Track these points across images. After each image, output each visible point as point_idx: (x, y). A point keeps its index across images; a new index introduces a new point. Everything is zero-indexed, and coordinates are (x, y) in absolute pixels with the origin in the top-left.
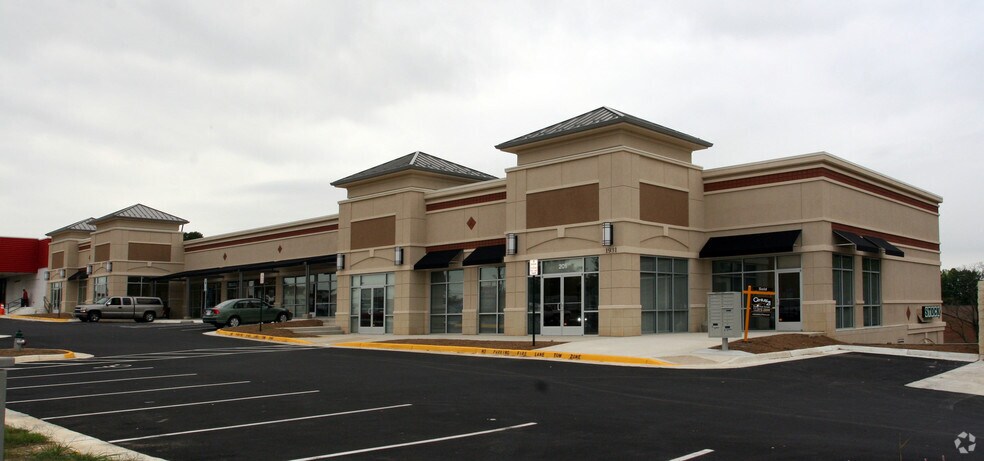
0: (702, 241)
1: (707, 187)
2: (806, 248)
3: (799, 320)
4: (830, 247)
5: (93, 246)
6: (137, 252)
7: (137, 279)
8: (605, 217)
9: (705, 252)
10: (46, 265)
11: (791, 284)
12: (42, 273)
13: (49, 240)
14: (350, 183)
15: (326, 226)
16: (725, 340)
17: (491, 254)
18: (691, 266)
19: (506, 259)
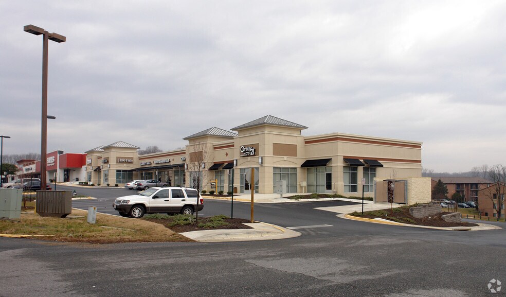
0: (303, 161)
1: (306, 143)
2: (333, 165)
3: (331, 189)
4: (343, 165)
5: (103, 157)
6: (119, 161)
7: (120, 171)
8: (261, 155)
9: (303, 166)
10: (85, 165)
11: (329, 177)
12: (84, 167)
13: (86, 155)
14: (190, 139)
15: (182, 153)
16: (282, 195)
17: (230, 165)
18: (299, 171)
19: (234, 167)
